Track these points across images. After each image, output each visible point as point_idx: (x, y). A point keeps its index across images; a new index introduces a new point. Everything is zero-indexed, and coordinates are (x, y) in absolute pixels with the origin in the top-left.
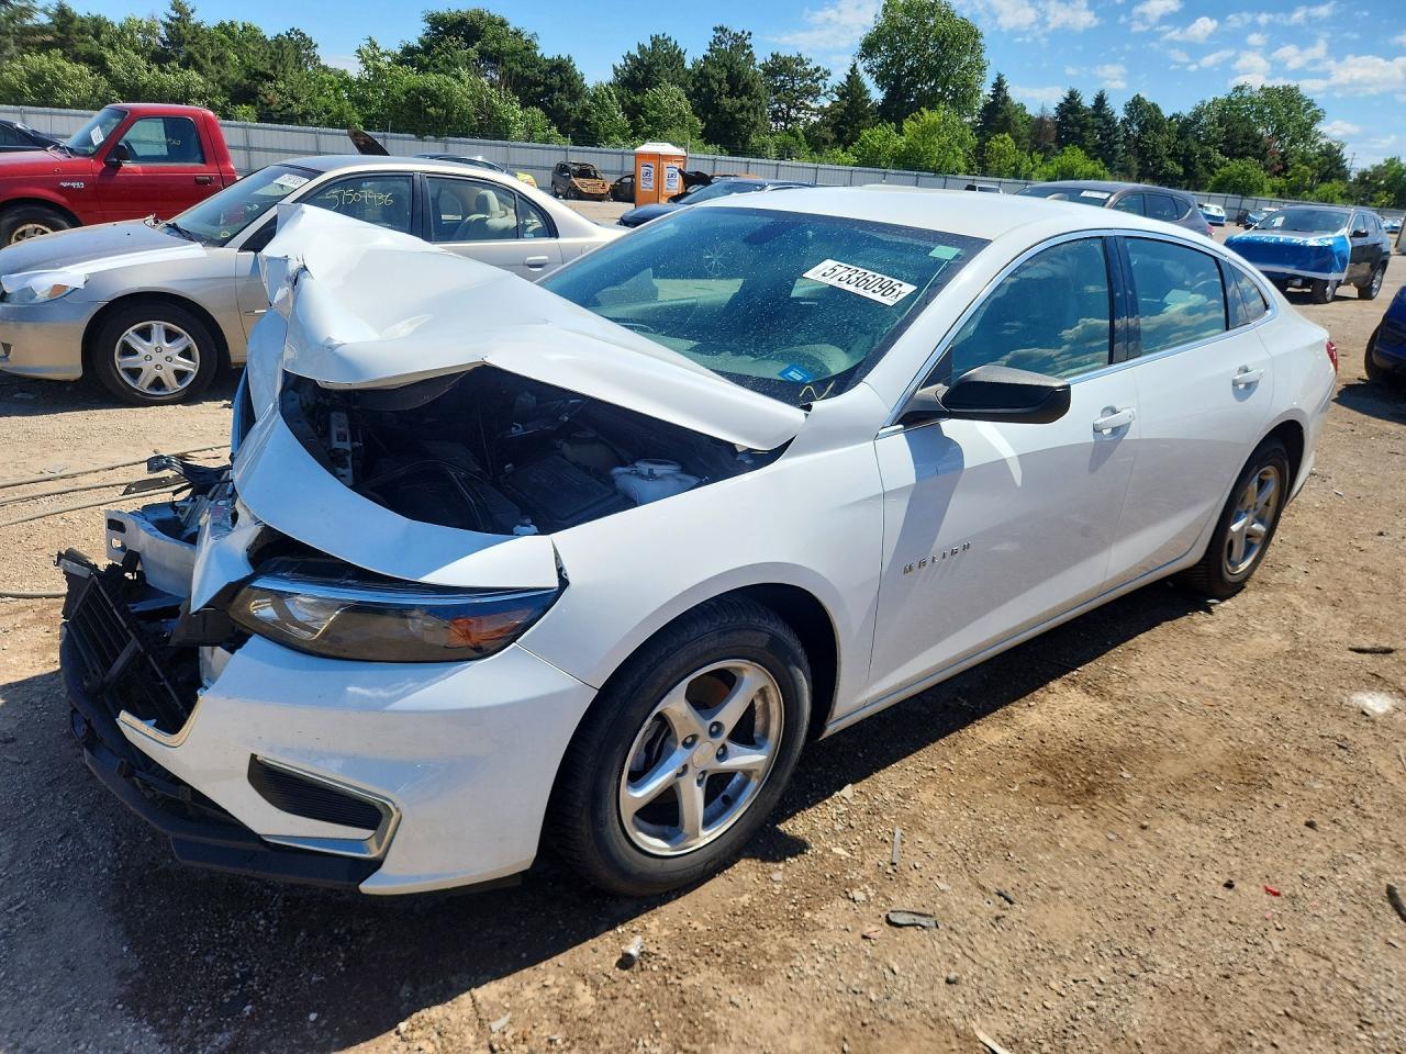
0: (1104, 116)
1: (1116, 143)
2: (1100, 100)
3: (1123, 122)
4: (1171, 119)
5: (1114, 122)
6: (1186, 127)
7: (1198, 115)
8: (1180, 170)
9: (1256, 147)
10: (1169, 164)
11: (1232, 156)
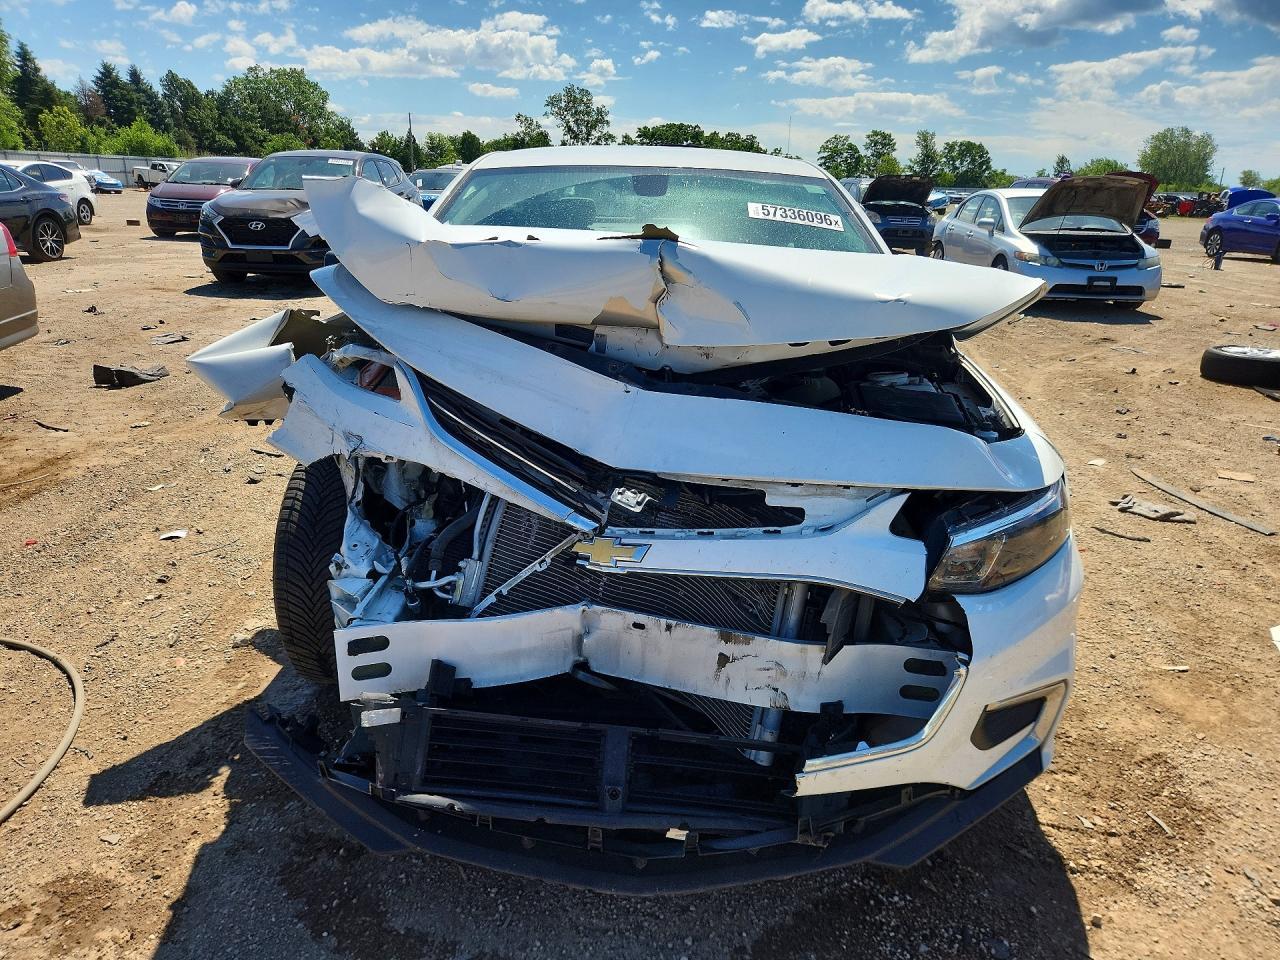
0: (144, 91)
1: (165, 117)
2: (135, 75)
3: (165, 96)
4: (207, 95)
5: (156, 97)
6: (223, 102)
7: (228, 92)
8: (233, 143)
9: (289, 123)
10: (221, 137)
11: (273, 132)
